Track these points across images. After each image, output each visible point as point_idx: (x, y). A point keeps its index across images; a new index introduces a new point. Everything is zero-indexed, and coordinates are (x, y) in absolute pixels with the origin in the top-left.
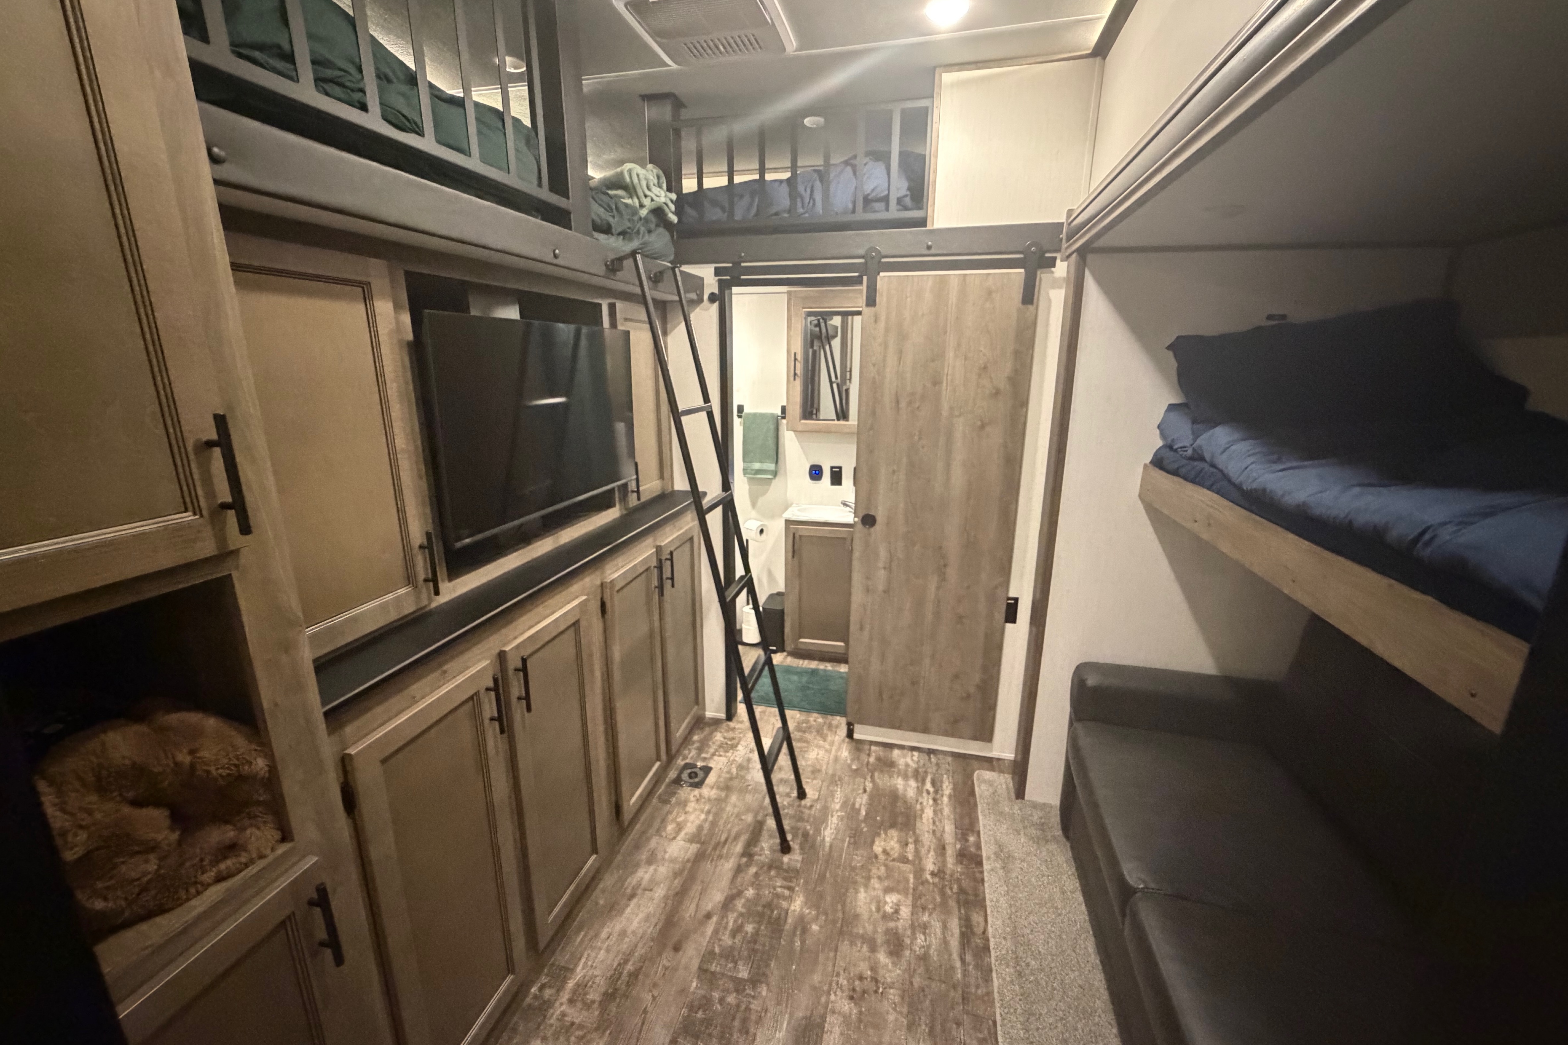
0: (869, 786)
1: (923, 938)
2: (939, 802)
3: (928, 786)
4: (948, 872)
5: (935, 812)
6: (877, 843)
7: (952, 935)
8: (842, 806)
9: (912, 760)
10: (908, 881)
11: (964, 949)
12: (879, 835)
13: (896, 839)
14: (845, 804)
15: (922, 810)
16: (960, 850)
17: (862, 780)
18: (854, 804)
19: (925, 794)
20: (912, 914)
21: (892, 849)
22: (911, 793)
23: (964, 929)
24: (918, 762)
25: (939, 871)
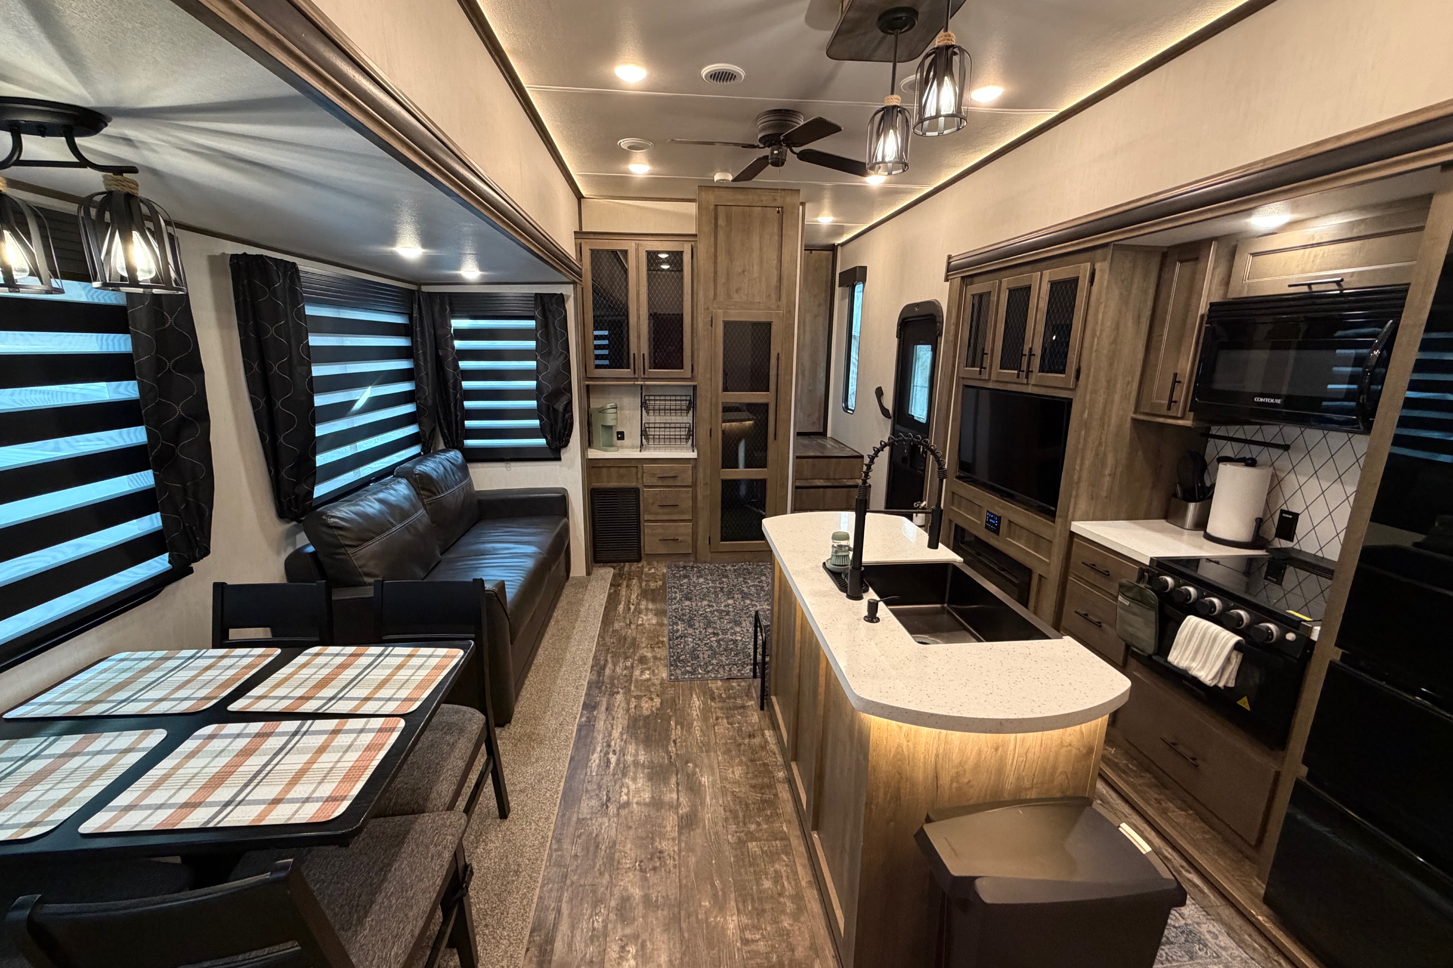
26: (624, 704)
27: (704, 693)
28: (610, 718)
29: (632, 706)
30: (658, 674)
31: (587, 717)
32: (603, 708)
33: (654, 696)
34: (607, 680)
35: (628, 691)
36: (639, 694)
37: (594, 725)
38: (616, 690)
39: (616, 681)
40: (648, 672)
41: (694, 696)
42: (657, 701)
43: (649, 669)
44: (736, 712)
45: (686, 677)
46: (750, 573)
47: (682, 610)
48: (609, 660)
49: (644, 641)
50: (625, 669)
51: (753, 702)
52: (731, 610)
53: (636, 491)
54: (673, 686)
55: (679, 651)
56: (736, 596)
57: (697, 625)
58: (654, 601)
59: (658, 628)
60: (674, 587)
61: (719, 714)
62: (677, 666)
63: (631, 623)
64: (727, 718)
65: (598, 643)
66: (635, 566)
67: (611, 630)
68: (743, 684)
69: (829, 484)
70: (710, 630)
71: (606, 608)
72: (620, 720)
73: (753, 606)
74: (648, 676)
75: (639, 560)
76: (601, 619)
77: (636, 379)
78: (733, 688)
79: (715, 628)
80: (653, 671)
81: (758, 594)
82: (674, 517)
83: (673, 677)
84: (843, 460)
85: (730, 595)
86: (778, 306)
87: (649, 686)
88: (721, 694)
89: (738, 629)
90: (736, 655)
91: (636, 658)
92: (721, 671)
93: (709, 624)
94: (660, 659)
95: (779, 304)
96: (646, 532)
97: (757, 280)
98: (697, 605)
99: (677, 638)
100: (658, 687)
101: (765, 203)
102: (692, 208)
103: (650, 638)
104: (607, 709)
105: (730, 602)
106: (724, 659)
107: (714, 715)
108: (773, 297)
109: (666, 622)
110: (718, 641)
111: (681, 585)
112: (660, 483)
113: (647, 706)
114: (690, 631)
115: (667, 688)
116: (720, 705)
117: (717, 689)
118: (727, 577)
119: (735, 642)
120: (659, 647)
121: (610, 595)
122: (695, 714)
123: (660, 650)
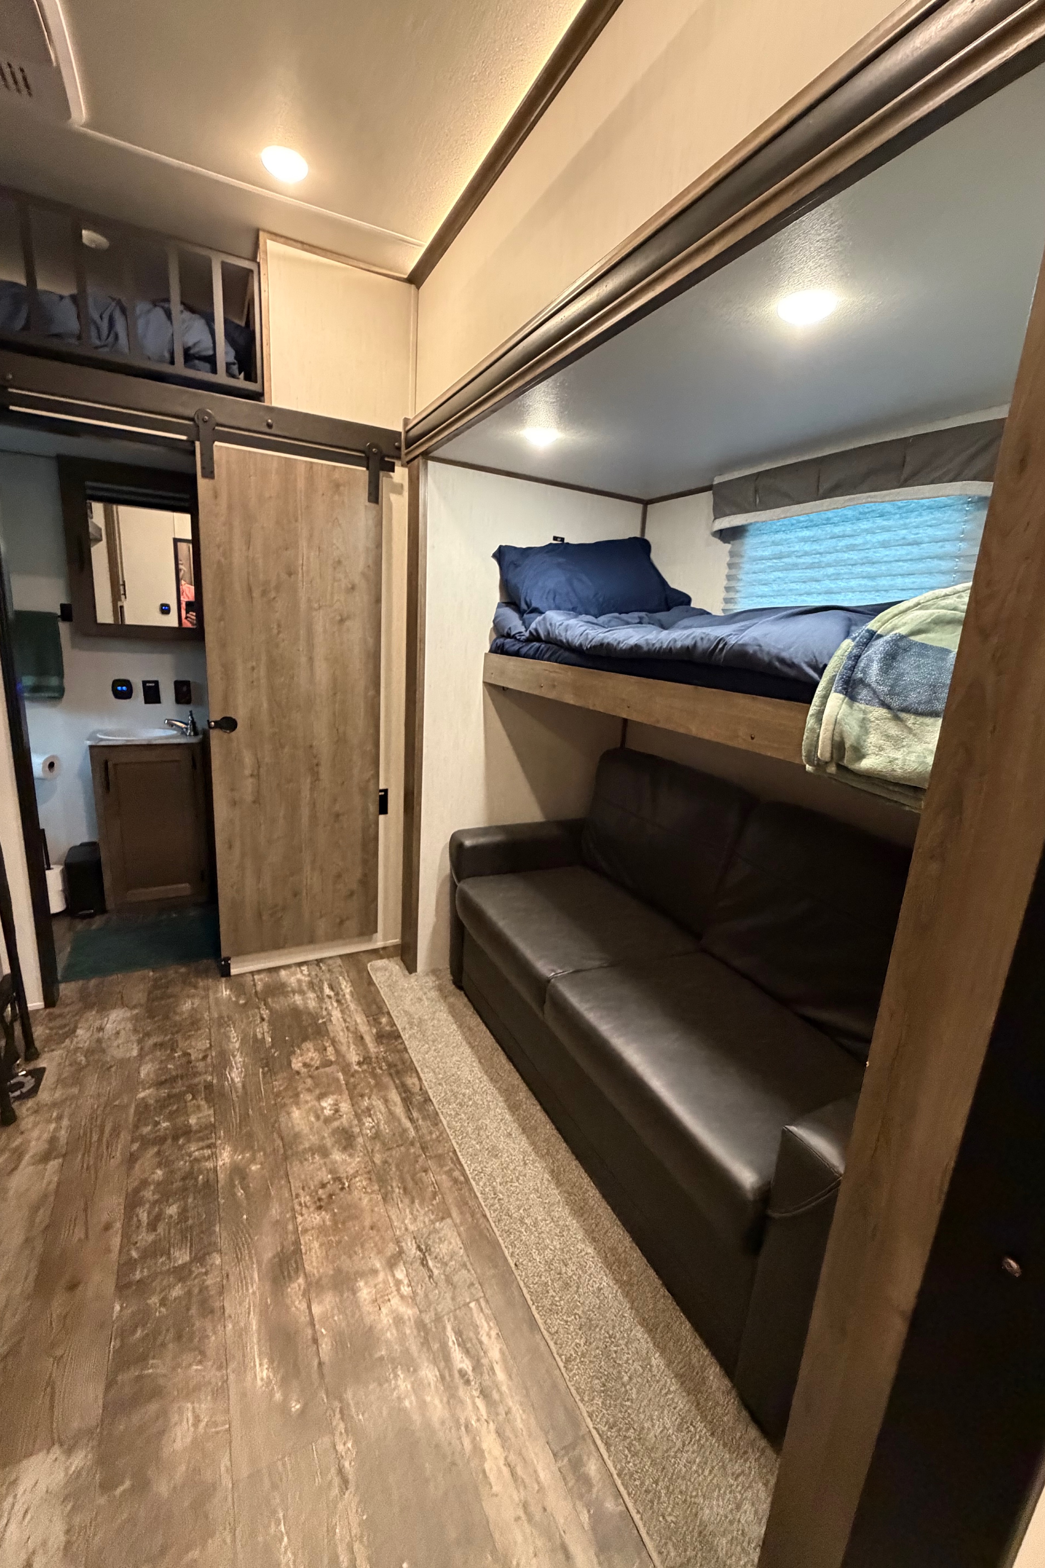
0: (265, 1013)
1: (370, 1120)
2: (343, 1001)
3: (327, 991)
4: (373, 1056)
5: (342, 1011)
6: (294, 1061)
7: (395, 1105)
8: (241, 1043)
9: (304, 975)
10: (338, 1080)
11: (409, 1110)
12: (294, 1052)
13: (312, 1050)
14: (244, 1042)
15: (330, 1015)
16: (377, 1033)
17: (256, 1010)
18: (255, 1035)
19: (327, 1000)
20: (353, 1105)
21: (312, 1059)
22: (312, 1004)
23: (404, 1095)
24: (309, 975)
25: (365, 1059)
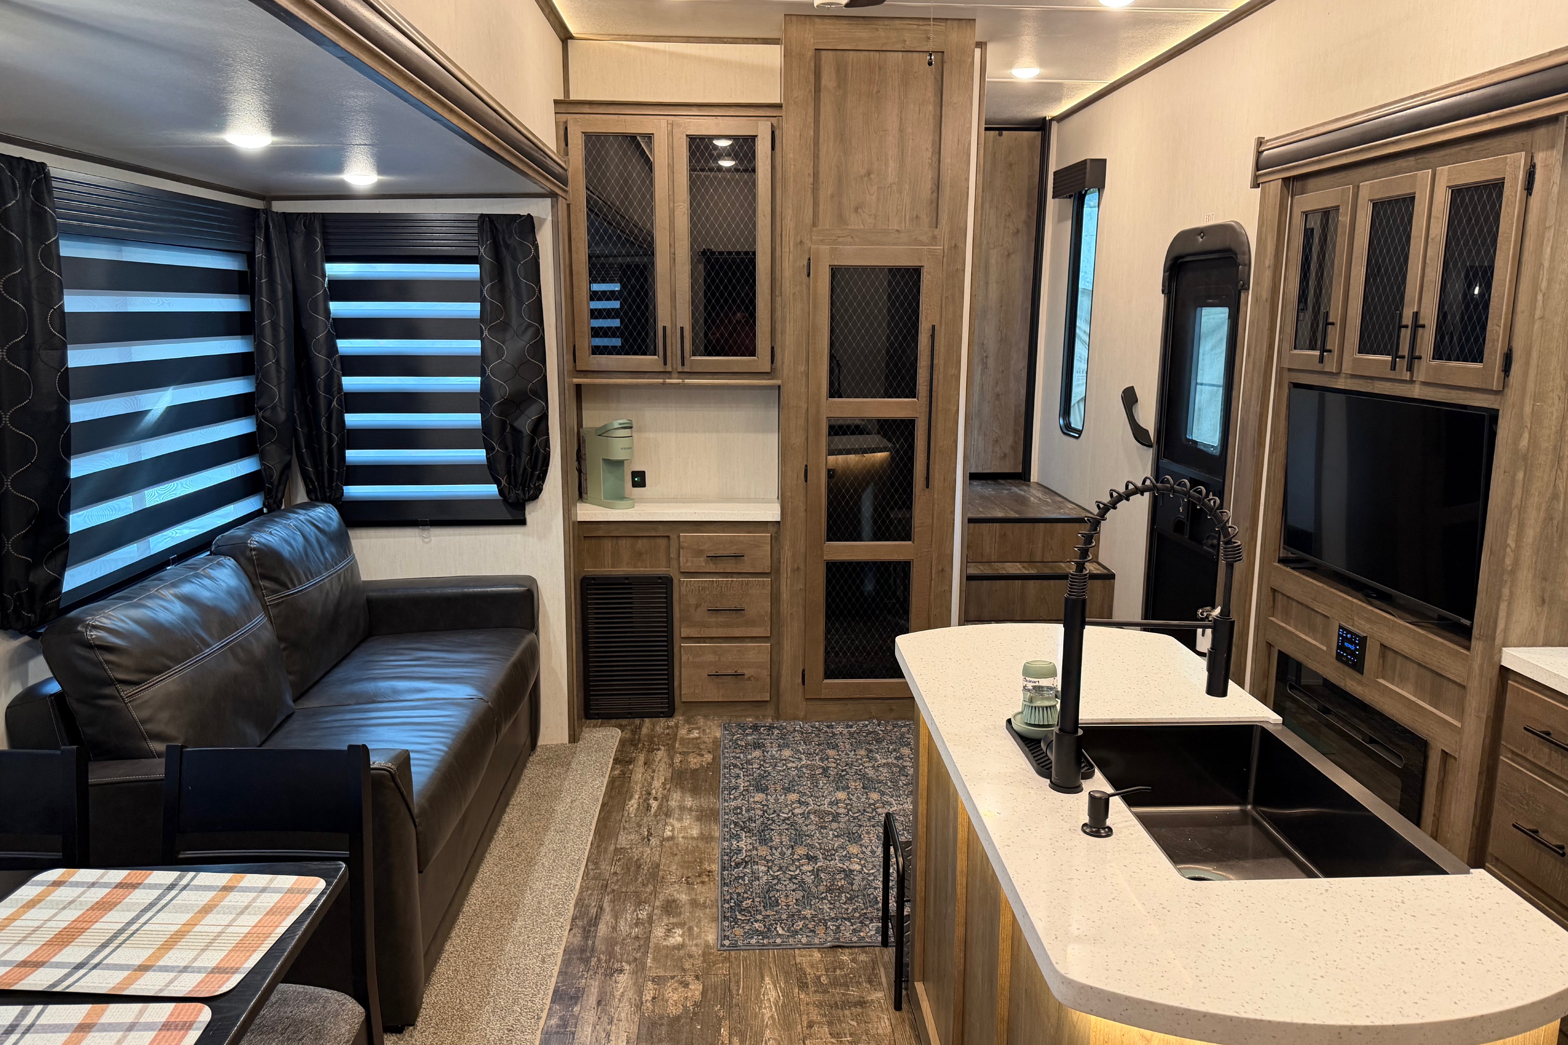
26: (630, 994)
27: (787, 974)
28: (605, 1019)
29: (648, 996)
30: (699, 936)
31: (562, 1018)
32: (593, 1000)
33: (689, 979)
34: (600, 946)
35: (640, 967)
36: (662, 973)
37: (574, 1034)
38: (617, 966)
39: (617, 948)
40: (679, 931)
41: (767, 980)
42: (696, 989)
43: (681, 925)
44: (847, 1012)
45: (753, 941)
46: (879, 741)
47: (748, 811)
48: (607, 906)
49: (673, 870)
50: (637, 925)
51: (880, 994)
52: (842, 811)
53: (666, 583)
54: (727, 959)
55: (740, 890)
56: (852, 785)
57: (776, 840)
58: (695, 791)
59: (701, 845)
60: (735, 766)
61: (815, 1016)
62: (736, 920)
63: (650, 834)
64: (830, 1024)
65: (586, 873)
66: (662, 725)
67: (612, 848)
68: (863, 957)
69: (1033, 572)
70: (801, 851)
71: (603, 805)
72: (623, 1024)
73: (885, 804)
74: (680, 939)
75: (670, 714)
76: (593, 827)
77: (668, 374)
78: (841, 965)
79: (812, 847)
80: (690, 929)
81: (895, 782)
82: (737, 632)
83: (727, 943)
84: (1060, 526)
85: (840, 782)
86: (934, 237)
87: (681, 959)
88: (819, 978)
89: (854, 849)
90: (850, 900)
91: (657, 903)
92: (820, 930)
93: (798, 838)
94: (704, 906)
95: (936, 232)
96: (684, 658)
97: (895, 187)
98: (777, 800)
99: (737, 865)
100: (699, 962)
101: (909, 45)
102: (773, 55)
103: (685, 865)
104: (599, 1003)
105: (841, 795)
106: (826, 907)
107: (805, 1017)
108: (925, 220)
109: (717, 834)
110: (816, 873)
111: (749, 762)
112: (711, 568)
113: (676, 997)
114: (763, 851)
115: (715, 963)
116: (818, 997)
117: (812, 967)
118: (835, 747)
119: (848, 874)
120: (703, 883)
121: (612, 781)
122: (767, 1013)
123: (704, 889)
